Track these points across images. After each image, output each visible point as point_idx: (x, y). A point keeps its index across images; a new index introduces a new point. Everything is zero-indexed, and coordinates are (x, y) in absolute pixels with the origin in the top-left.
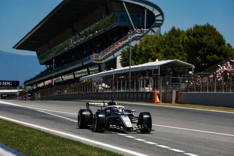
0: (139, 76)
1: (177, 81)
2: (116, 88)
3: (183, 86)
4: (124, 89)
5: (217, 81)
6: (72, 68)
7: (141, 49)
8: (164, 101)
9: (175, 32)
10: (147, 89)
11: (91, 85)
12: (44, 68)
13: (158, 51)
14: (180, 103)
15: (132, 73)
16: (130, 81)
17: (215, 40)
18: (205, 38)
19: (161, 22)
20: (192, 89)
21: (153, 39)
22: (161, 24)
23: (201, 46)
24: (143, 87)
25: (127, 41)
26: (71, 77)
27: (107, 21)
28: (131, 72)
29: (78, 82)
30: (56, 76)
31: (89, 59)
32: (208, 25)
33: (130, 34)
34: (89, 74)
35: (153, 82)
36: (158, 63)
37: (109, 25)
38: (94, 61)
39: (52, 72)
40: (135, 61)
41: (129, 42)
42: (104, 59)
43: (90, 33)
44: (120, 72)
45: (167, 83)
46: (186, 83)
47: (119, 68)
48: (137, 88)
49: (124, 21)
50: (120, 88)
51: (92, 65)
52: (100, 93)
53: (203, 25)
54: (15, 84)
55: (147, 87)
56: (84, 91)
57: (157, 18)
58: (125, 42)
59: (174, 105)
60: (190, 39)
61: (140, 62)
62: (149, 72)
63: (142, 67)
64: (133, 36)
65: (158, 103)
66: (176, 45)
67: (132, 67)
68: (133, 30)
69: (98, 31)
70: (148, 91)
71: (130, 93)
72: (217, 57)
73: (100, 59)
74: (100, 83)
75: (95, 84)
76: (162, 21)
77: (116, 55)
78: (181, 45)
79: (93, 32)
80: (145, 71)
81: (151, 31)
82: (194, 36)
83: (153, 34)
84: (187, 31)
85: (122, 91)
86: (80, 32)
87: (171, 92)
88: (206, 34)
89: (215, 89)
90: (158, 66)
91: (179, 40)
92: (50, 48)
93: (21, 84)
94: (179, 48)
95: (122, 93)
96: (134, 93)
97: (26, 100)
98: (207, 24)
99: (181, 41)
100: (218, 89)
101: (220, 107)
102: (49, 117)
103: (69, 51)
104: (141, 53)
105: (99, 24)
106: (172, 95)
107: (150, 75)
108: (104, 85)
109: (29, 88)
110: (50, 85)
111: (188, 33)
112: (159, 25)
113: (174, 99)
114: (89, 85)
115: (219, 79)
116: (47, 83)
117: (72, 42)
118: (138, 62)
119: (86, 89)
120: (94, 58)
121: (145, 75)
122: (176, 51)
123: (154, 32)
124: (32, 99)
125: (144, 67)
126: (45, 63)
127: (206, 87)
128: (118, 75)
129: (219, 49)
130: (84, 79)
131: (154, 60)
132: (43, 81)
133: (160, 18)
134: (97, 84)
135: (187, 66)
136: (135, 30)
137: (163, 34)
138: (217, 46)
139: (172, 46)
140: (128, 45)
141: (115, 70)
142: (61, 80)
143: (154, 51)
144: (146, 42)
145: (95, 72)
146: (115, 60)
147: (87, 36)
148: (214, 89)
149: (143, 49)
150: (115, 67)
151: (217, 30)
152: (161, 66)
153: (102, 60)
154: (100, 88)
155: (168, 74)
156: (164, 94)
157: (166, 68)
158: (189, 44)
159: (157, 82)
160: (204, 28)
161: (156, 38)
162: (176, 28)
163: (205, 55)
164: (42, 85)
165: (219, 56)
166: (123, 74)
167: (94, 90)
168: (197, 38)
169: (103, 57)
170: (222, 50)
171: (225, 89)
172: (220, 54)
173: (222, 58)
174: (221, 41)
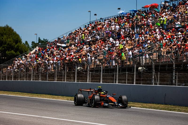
5: (14, 71)
17: (13, 39)
18: (5, 37)
23: (1, 43)
32: (8, 27)
53: (4, 26)
88: (5, 34)
89: (13, 77)
98: (7, 25)
100: (15, 78)
101: (16, 93)
115: (16, 70)
127: (5, 77)
129: (16, 46)
138: (14, 44)
148: (11, 78)
151: (14, 30)
160: (4, 28)
163: (5, 50)
165: (16, 52)
170: (18, 46)
171: (21, 77)
172: (17, 50)
173: (18, 53)
174: (18, 40)
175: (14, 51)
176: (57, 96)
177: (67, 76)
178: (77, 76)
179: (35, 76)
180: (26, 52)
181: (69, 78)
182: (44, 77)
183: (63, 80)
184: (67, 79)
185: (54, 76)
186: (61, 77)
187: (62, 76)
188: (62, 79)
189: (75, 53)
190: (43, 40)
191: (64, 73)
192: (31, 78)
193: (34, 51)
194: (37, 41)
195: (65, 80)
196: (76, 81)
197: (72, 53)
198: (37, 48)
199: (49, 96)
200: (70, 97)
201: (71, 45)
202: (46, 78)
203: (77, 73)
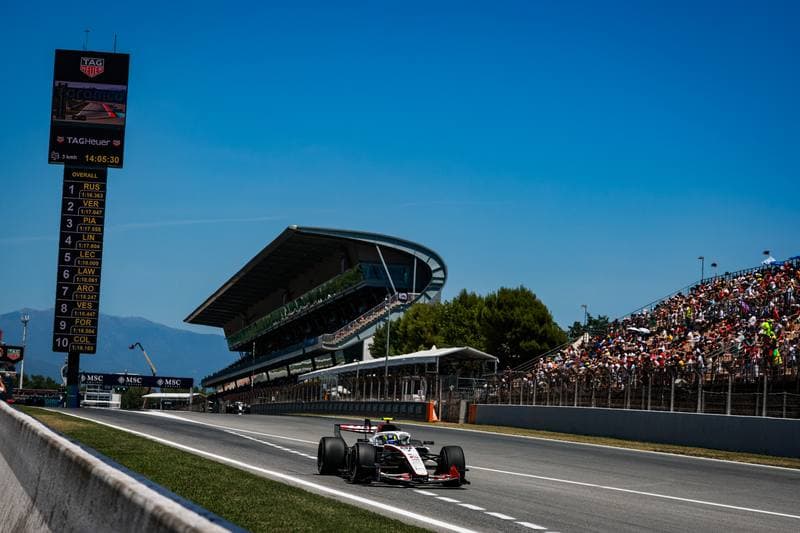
0: (403, 374)
1: (468, 384)
2: (361, 394)
3: (478, 393)
4: (375, 396)
5: (537, 386)
6: (285, 357)
7: (405, 327)
8: (445, 419)
9: (465, 300)
10: (416, 398)
11: (319, 389)
12: (237, 356)
13: (435, 331)
14: (473, 423)
15: (391, 369)
16: (387, 383)
17: (534, 315)
18: (518, 311)
19: (441, 282)
20: (494, 400)
21: (428, 310)
22: (441, 285)
23: (510, 324)
24: (409, 393)
25: (382, 312)
26: (283, 373)
27: (348, 277)
28: (389, 367)
29: (296, 380)
30: (258, 371)
31: (316, 342)
32: (523, 290)
33: (387, 302)
34: (315, 369)
35: (426, 385)
36: (435, 352)
37: (350, 285)
38: (324, 347)
39: (252, 365)
40: (396, 349)
41: (386, 315)
42: (341, 343)
43: (318, 299)
44: (368, 367)
45: (452, 387)
46: (483, 388)
47: (368, 359)
48: (399, 395)
49: (378, 278)
50: (368, 396)
51: (321, 353)
52: (333, 403)
53: (515, 288)
54: (186, 384)
55: (416, 393)
56: (305, 399)
57: (435, 275)
58: (379, 314)
59: (462, 426)
60: (493, 312)
61: (404, 349)
62: (421, 367)
63: (407, 359)
64: (393, 305)
65: (434, 422)
66: (467, 323)
67: (390, 358)
68: (393, 293)
69: (332, 294)
70: (417, 400)
71: (386, 403)
72: (537, 344)
73: (334, 342)
74: (335, 386)
75: (325, 386)
76: (444, 279)
77: (362, 336)
78: (475, 323)
79: (323, 296)
80: (413, 366)
81: (423, 297)
82: (500, 306)
83: (427, 301)
84: (487, 299)
85: (372, 399)
86: (300, 295)
87: (458, 404)
88: (518, 305)
89: (534, 399)
90: (436, 357)
91: (473, 314)
92: (248, 322)
93: (197, 383)
94: (473, 327)
95: (373, 403)
96: (393, 403)
97: (204, 412)
98: (522, 287)
99: (476, 314)
100: (540, 399)
101: (541, 432)
102: (244, 442)
103: (280, 328)
104: (405, 335)
105: (334, 283)
106: (459, 409)
107: (422, 373)
108: (340, 388)
109: (210, 390)
110: (246, 387)
111: (489, 302)
112: (438, 287)
113: (462, 415)
114: (314, 388)
115: (541, 383)
116: (241, 382)
117: (287, 314)
118: (401, 350)
119: (309, 396)
120: (323, 342)
121: (412, 374)
122: (467, 332)
123: (429, 298)
124: (216, 410)
125: (412, 359)
126: (239, 349)
127: (518, 397)
128: (365, 371)
129: (540, 332)
130: (306, 378)
131: (429, 347)
132: (235, 379)
133: (440, 274)
134: (329, 386)
135: (486, 358)
136: (396, 293)
137: (443, 303)
138: (537, 326)
139: (460, 324)
140: (384, 320)
141: (361, 363)
142: (266, 379)
143: (429, 331)
144: (415, 316)
145: (325, 365)
146: (360, 345)
147: (312, 303)
148: (531, 400)
149: (410, 327)
150: (360, 358)
151: (538, 297)
152: (442, 358)
153: (337, 345)
154: (333, 394)
155: (454, 372)
156: (446, 407)
157: (449, 362)
158: (489, 321)
159: (434, 386)
160: (516, 293)
161: (433, 309)
162: (469, 292)
163: (518, 340)
164: (232, 386)
165: (540, 343)
166: (374, 371)
167: (323, 398)
168: (505, 311)
169: (339, 339)
170: (545, 331)
171: (551, 399)
172: (542, 339)
173: (546, 346)
174: (544, 318)
175: (537, 342)
176: (630, 443)
177: (652, 398)
178: (675, 399)
179: (583, 397)
180: (561, 343)
181: (656, 403)
182: (602, 398)
183: (643, 406)
184: (651, 405)
185: (623, 398)
186: (638, 401)
187: (641, 398)
188: (641, 404)
189: (668, 347)
190: (597, 318)
191: (647, 392)
192: (573, 401)
193: (579, 342)
194: (583, 322)
195: (649, 407)
196: (672, 409)
197: (663, 348)
198: (587, 337)
199: (613, 441)
200: (661, 445)
201: (660, 331)
202: (606, 402)
203: (675, 392)
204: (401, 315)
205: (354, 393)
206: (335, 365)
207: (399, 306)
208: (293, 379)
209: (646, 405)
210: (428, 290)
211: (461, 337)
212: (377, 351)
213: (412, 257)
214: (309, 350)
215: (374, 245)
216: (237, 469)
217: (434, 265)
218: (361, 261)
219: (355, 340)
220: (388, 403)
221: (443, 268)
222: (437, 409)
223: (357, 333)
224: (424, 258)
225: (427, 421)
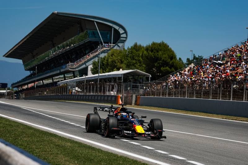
0: (106, 82)
1: (136, 87)
2: (87, 91)
3: (141, 91)
4: (93, 92)
5: (169, 88)
6: (51, 74)
7: (108, 60)
8: (126, 103)
9: (136, 48)
10: (112, 93)
11: (67, 89)
12: (28, 73)
13: (122, 62)
14: (139, 105)
15: (101, 80)
16: (99, 86)
17: (168, 55)
18: (160, 53)
19: (125, 39)
20: (148, 94)
21: (118, 52)
22: (125, 41)
23: (157, 59)
24: (109, 91)
25: (97, 53)
26: (50, 81)
27: (81, 37)
29: (56, 85)
30: (38, 80)
31: (66, 67)
32: (163, 43)
33: (99, 48)
34: (65, 79)
35: (117, 87)
36: (121, 72)
37: (82, 40)
38: (69, 69)
39: (35, 77)
40: (103, 70)
41: (99, 54)
42: (77, 67)
43: (67, 46)
44: (90, 79)
46: (144, 89)
47: (90, 75)
48: (104, 92)
49: (95, 37)
50: (90, 92)
51: (68, 72)
52: (73, 95)
53: (159, 43)
55: (112, 91)
56: (60, 93)
57: (122, 36)
58: (95, 54)
59: (133, 107)
60: (149, 53)
61: (107, 70)
62: (114, 79)
63: (108, 75)
64: (102, 50)
66: (136, 58)
67: (100, 74)
68: (102, 44)
69: (73, 44)
71: (98, 96)
72: (169, 69)
73: (74, 67)
74: (74, 87)
75: (70, 87)
76: (126, 38)
77: (87, 64)
78: (140, 58)
79: (69, 45)
80: (111, 78)
81: (116, 46)
82: (152, 51)
83: (118, 48)
85: (91, 94)
86: (59, 44)
87: (132, 96)
88: (161, 50)
89: (167, 94)
90: (122, 74)
91: (139, 54)
92: (34, 57)
94: (139, 60)
95: (92, 95)
96: (101, 96)
98: (162, 42)
99: (141, 55)
100: (170, 94)
101: (170, 109)
102: (31, 113)
103: (49, 60)
104: (108, 64)
105: (74, 39)
106: (132, 98)
107: (115, 81)
108: (77, 89)
109: (15, 89)
111: (147, 49)
112: (123, 42)
114: (65, 88)
115: (171, 87)
116: (30, 85)
117: (52, 53)
118: (106, 71)
120: (70, 66)
121: (110, 82)
124: (18, 98)
125: (110, 75)
126: (29, 70)
127: (160, 93)
128: (89, 81)
129: (171, 62)
130: (61, 83)
131: (118, 69)
132: (27, 84)
133: (124, 35)
134: (71, 88)
135: (145, 75)
136: (104, 44)
137: (126, 48)
138: (169, 60)
139: (133, 58)
140: (98, 57)
141: (87, 77)
142: (42, 84)
143: (118, 62)
144: (112, 55)
145: (70, 78)
146: (86, 69)
147: (64, 48)
148: (166, 94)
149: (110, 60)
150: (87, 75)
152: (124, 74)
153: (76, 68)
154: (74, 91)
155: (130, 81)
156: (126, 97)
158: (147, 57)
159: (121, 87)
160: (160, 45)
161: (120, 52)
162: (138, 44)
163: (160, 67)
164: (26, 87)
165: (170, 68)
166: (93, 80)
167: (69, 93)
170: (173, 63)
171: (175, 94)
172: (172, 66)
173: (173, 69)
174: (172, 56)
175: (169, 67)
176: (211, 115)
177: (222, 94)
178: (233, 95)
179: (190, 93)
180: (180, 68)
181: (224, 96)
182: (198, 93)
183: (218, 98)
184: (222, 97)
185: (209, 94)
186: (216, 95)
187: (217, 94)
188: (217, 97)
189: (231, 70)
190: (198, 57)
191: (220, 91)
192: (185, 95)
193: (188, 68)
194: (191, 58)
195: (220, 98)
196: (231, 99)
197: (228, 71)
198: (192, 65)
199: (203, 114)
200: (226, 116)
201: (227, 62)
202: (201, 96)
203: (233, 91)
204: (106, 54)
205: (83, 91)
206: (74, 78)
207: (105, 50)
208: (54, 84)
209: (219, 97)
210: (119, 43)
211: (134, 65)
212: (94, 71)
213: (111, 27)
214: (62, 70)
215: (93, 21)
216: (26, 125)
217: (121, 31)
218: (87, 29)
219: (84, 66)
220: (99, 96)
221: (126, 32)
222: (122, 98)
223: (85, 63)
224: (117, 28)
225: (117, 104)
